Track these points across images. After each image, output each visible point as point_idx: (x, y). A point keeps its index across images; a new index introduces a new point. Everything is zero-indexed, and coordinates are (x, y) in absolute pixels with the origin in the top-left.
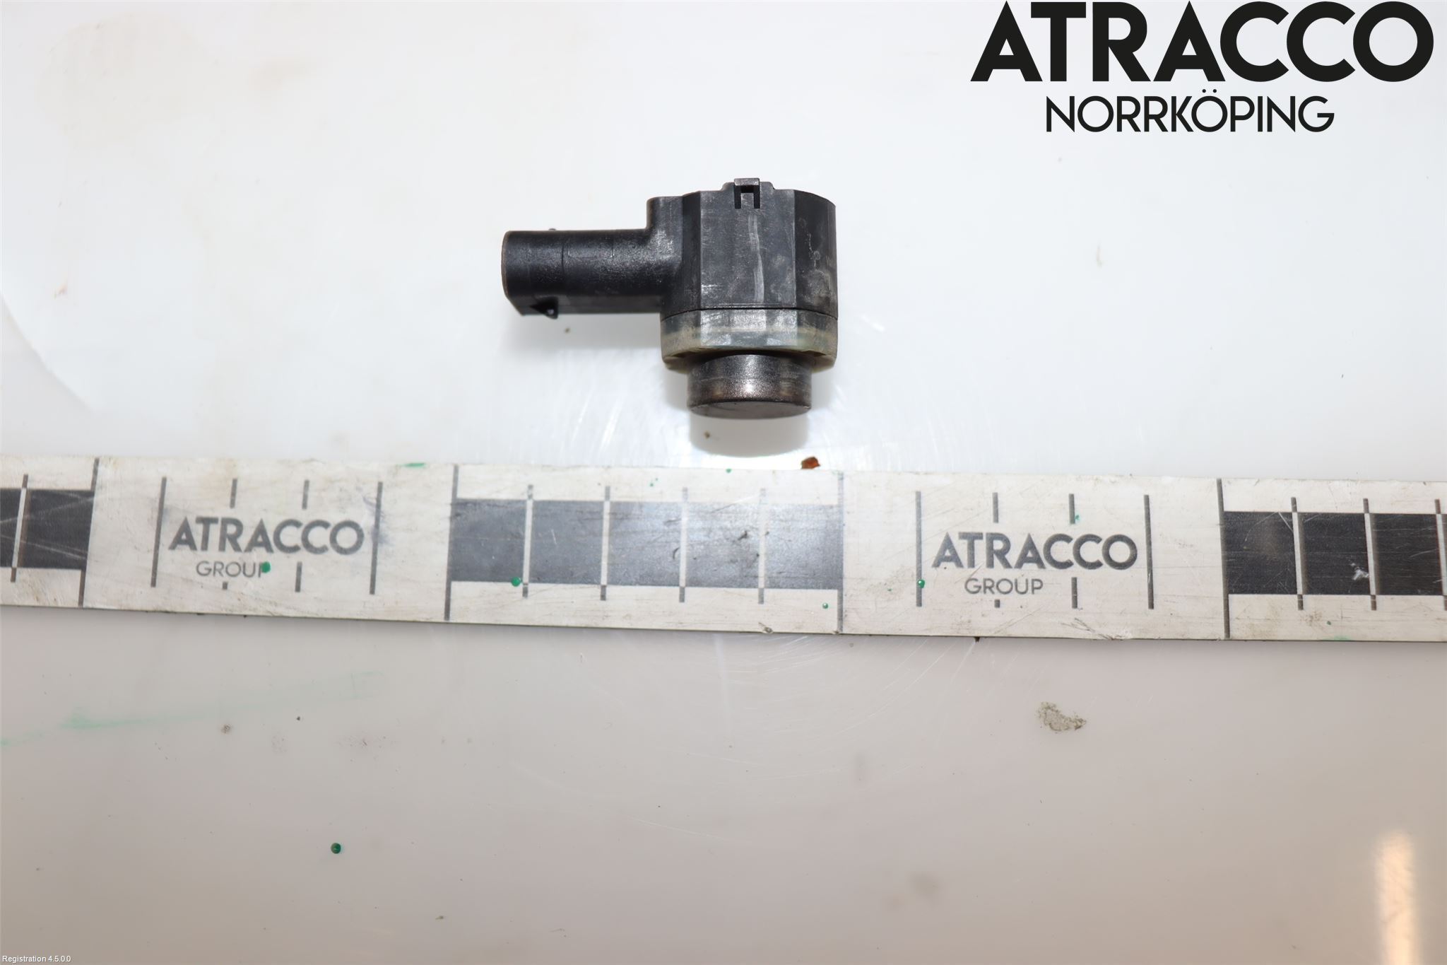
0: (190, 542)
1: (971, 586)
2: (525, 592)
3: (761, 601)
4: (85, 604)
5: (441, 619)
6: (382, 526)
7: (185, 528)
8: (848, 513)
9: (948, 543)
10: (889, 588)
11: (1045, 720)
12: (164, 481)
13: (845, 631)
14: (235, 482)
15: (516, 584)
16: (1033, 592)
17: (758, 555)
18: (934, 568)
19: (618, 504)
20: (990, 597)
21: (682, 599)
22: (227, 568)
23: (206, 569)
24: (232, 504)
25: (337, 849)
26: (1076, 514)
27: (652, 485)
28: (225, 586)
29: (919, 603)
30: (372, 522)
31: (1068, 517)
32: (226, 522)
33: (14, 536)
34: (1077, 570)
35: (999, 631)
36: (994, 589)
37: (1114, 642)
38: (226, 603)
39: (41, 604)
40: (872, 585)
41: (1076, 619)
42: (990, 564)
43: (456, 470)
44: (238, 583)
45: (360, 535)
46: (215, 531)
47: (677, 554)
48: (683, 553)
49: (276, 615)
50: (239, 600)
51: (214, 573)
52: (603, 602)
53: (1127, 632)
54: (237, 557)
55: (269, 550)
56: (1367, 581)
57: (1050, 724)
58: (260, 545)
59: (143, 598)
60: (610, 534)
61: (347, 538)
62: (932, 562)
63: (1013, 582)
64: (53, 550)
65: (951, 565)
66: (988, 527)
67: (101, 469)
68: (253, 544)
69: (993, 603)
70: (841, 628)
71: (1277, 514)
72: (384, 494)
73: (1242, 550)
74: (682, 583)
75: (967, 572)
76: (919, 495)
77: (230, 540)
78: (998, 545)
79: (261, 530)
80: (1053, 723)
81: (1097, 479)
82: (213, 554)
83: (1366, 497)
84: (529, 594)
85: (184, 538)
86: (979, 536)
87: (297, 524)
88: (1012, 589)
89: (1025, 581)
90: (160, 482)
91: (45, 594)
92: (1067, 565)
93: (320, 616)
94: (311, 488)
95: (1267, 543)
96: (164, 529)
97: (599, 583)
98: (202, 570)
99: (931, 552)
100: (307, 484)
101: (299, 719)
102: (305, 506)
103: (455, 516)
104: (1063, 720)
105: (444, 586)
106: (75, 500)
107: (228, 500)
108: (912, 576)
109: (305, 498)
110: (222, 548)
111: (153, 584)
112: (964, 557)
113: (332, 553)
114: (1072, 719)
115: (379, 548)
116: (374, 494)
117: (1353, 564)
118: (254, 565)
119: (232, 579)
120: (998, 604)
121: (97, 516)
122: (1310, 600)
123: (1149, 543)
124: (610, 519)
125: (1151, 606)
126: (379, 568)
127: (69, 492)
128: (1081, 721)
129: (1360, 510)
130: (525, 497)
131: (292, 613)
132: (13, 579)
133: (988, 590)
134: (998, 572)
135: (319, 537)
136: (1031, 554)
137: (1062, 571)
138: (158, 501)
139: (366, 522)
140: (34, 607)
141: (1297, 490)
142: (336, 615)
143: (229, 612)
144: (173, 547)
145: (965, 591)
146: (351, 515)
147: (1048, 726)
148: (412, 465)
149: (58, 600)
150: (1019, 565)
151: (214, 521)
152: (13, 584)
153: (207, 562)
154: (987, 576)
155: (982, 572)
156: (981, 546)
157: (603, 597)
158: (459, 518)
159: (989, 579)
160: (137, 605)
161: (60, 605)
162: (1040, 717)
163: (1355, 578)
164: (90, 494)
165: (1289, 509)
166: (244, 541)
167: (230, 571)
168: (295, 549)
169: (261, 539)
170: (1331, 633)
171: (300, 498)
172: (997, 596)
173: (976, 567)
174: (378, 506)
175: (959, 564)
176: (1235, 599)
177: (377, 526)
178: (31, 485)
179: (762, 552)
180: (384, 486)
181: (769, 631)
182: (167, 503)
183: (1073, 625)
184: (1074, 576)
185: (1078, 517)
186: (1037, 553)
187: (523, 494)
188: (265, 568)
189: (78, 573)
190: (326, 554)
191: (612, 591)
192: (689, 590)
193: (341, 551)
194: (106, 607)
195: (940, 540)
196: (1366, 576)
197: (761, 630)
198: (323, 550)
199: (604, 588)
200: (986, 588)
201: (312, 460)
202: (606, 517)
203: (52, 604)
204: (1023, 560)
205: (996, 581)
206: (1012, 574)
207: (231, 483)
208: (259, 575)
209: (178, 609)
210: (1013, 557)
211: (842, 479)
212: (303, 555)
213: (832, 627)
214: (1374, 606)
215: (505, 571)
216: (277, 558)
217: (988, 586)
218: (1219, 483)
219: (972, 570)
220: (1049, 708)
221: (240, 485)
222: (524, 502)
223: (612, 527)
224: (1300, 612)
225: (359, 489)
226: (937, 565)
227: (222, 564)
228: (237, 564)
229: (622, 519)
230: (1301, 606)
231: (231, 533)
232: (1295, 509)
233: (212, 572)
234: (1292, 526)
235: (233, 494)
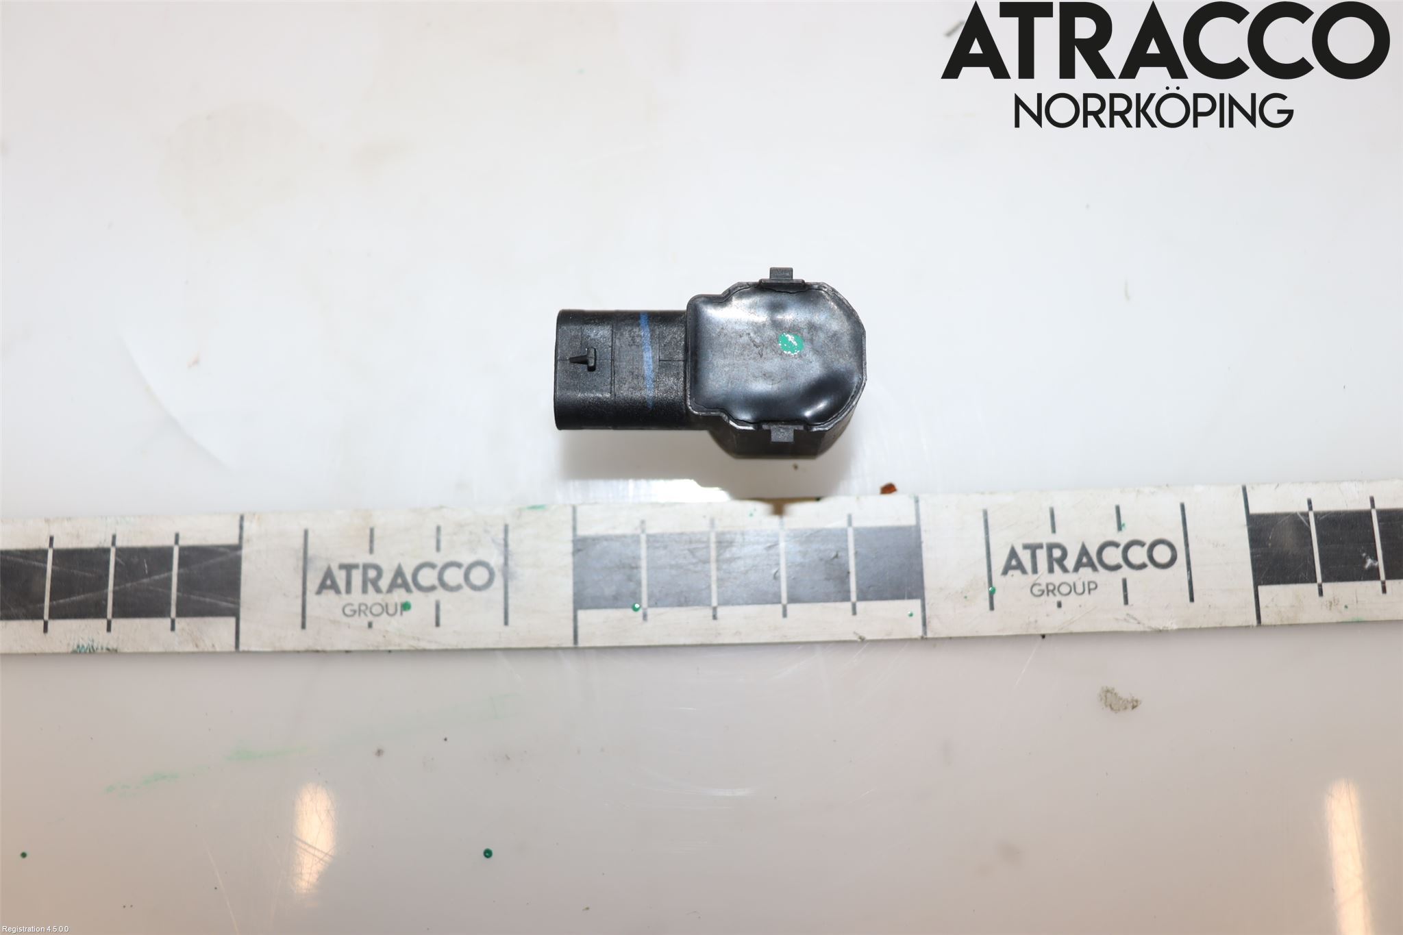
0: (334, 587)
1: (1036, 590)
2: (645, 616)
3: (854, 613)
4: (242, 648)
5: (570, 644)
6: (511, 563)
7: (329, 574)
8: (925, 531)
9: (1013, 554)
10: (965, 595)
11: (1106, 702)
12: (306, 533)
13: (929, 635)
14: (372, 531)
15: (636, 610)
16: (1089, 593)
17: (849, 573)
18: (1003, 576)
19: (723, 533)
20: (1052, 600)
21: (785, 615)
22: (371, 609)
23: (351, 610)
24: (371, 551)
25: (488, 853)
26: (1122, 522)
27: (751, 515)
28: (370, 625)
29: (992, 608)
30: (501, 560)
31: (1115, 525)
32: (366, 567)
33: (170, 588)
34: (1125, 571)
35: (1062, 628)
36: (1056, 592)
37: (1160, 633)
38: (372, 640)
39: (201, 650)
40: (950, 594)
41: (1128, 614)
42: (1051, 570)
43: (574, 509)
44: (382, 622)
45: (492, 574)
46: (357, 576)
47: (777, 574)
48: (783, 575)
49: (419, 648)
50: (384, 637)
51: (359, 615)
52: (715, 621)
53: (1172, 623)
54: (379, 598)
55: (408, 590)
56: (1377, 569)
57: (1111, 706)
58: (400, 586)
59: (294, 639)
60: (718, 561)
61: (479, 576)
62: (1001, 570)
63: (1072, 585)
64: (208, 600)
65: (1017, 573)
66: (1046, 537)
67: (246, 524)
68: (393, 586)
69: (1055, 605)
70: (925, 632)
71: (1296, 514)
72: (510, 535)
73: (1268, 546)
74: (784, 600)
75: (1031, 578)
76: (985, 513)
77: (371, 584)
78: (1057, 553)
79: (399, 573)
80: (1113, 706)
81: (1138, 491)
82: (356, 597)
83: (1371, 494)
84: (649, 617)
85: (328, 583)
86: (1040, 546)
87: (432, 566)
88: (1071, 591)
89: (1082, 584)
90: (302, 534)
91: (203, 641)
92: (1117, 567)
93: (460, 647)
94: (443, 532)
95: (1288, 541)
96: (310, 576)
97: (709, 605)
98: (348, 611)
99: (999, 561)
100: (438, 529)
101: (446, 740)
102: (438, 549)
103: (576, 551)
104: (1121, 702)
105: (571, 615)
106: (222, 554)
107: (367, 548)
108: (985, 584)
109: (438, 542)
110: (365, 591)
111: (303, 626)
112: (1028, 565)
113: (467, 590)
114: (1129, 700)
115: (510, 584)
116: (501, 536)
117: (1364, 555)
118: (396, 605)
119: (377, 618)
120: (1059, 605)
121: (246, 567)
122: (1327, 587)
123: (1187, 545)
124: (717, 547)
125: (1192, 599)
126: (510, 601)
127: (219, 546)
128: (1137, 701)
129: (1367, 506)
130: (639, 531)
131: (433, 647)
132: (173, 628)
133: (1050, 593)
134: (1058, 576)
135: (454, 577)
136: (1085, 560)
137: (1113, 573)
138: (302, 551)
139: (496, 560)
140: (193, 653)
141: (1313, 492)
142: (474, 646)
143: (376, 649)
144: (319, 592)
145: (1031, 595)
146: (481, 555)
147: (1109, 708)
148: (534, 507)
149: (216, 646)
150: (1076, 569)
151: (356, 566)
152: (172, 634)
153: (352, 605)
154: (1049, 581)
155: (1044, 577)
156: (1042, 555)
157: (715, 617)
158: (580, 553)
159: (1051, 584)
160: (289, 646)
161: (218, 649)
162: (1101, 699)
163: (1367, 566)
164: (238, 547)
165: (1306, 509)
166: (384, 583)
167: (374, 611)
168: (432, 588)
169: (399, 580)
170: (1348, 616)
171: (433, 543)
172: (1058, 598)
173: (1040, 573)
174: (506, 545)
175: (1024, 572)
176: (1263, 589)
177: (506, 563)
178: (182, 543)
179: (852, 569)
180: (510, 528)
181: (862, 640)
182: (310, 552)
183: (1125, 620)
184: (1124, 576)
185: (1124, 525)
186: (1090, 559)
187: (636, 529)
188: (406, 606)
189: (232, 620)
190: (461, 591)
191: (721, 611)
192: (792, 608)
193: (475, 588)
194: (261, 650)
195: (1006, 553)
196: (1376, 564)
197: (855, 638)
198: (458, 588)
199: (715, 609)
200: (1048, 591)
201: (442, 507)
202: (713, 546)
203: (211, 649)
204: (1079, 565)
205: (1057, 585)
206: (1071, 578)
207: (368, 532)
208: (401, 614)
209: (328, 648)
210: (1070, 562)
211: (917, 501)
212: (440, 594)
213: (918, 633)
214: (1384, 590)
215: (625, 599)
216: (415, 598)
217: (1050, 590)
218: (1244, 489)
219: (1035, 576)
220: (1108, 691)
221: (377, 533)
222: (638, 536)
223: (719, 555)
224: (1321, 598)
225: (486, 531)
226: (1005, 572)
227: (366, 605)
228: (380, 604)
229: (727, 547)
230: (1321, 593)
231: (371, 578)
232: (1311, 508)
233: (357, 614)
234: (1309, 523)
235: (371, 541)
